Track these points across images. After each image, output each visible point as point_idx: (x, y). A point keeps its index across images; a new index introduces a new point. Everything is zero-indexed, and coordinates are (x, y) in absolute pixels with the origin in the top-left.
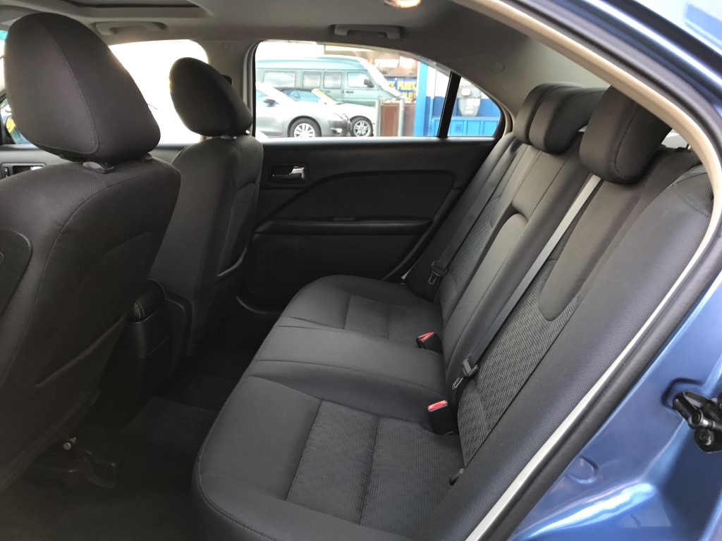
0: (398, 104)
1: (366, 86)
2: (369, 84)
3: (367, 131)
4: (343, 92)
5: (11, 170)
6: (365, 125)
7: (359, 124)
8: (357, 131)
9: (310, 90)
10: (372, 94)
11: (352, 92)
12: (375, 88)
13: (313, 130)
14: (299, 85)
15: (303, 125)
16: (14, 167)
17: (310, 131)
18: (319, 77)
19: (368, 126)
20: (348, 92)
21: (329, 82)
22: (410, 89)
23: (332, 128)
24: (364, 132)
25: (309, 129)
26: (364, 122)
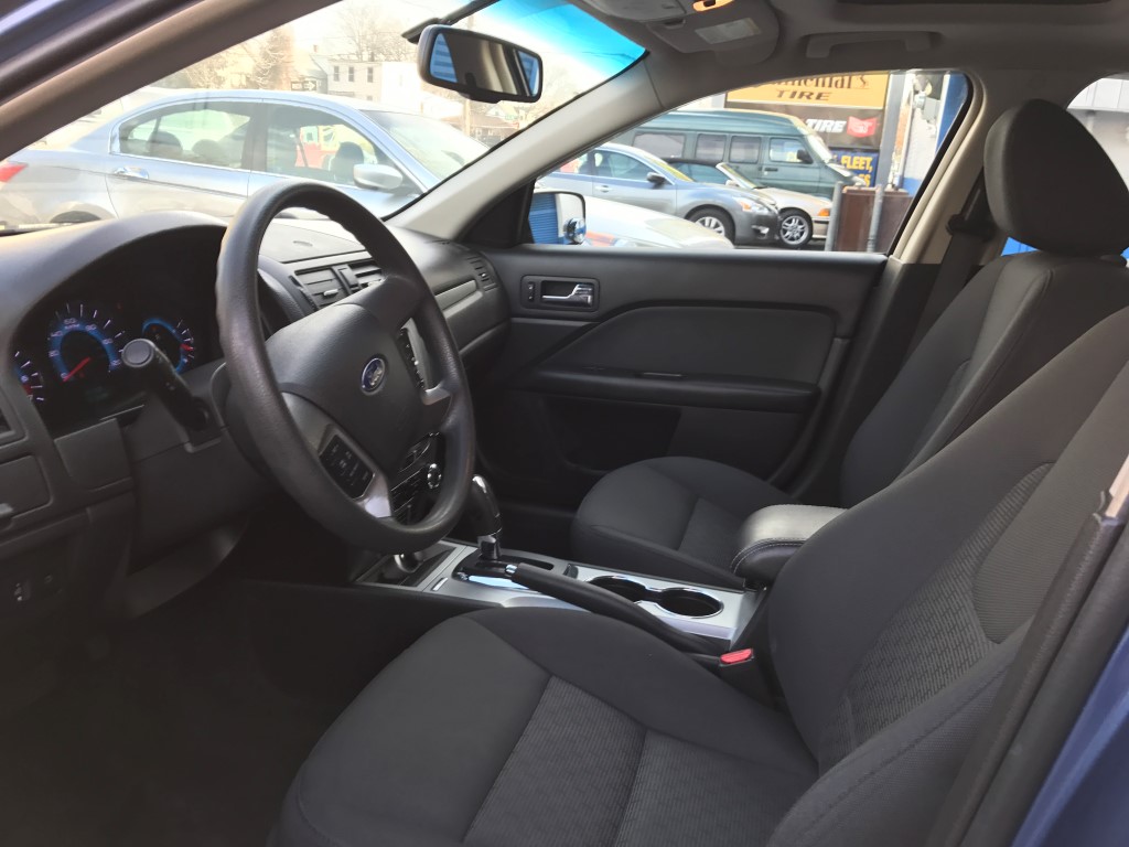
0: (874, 192)
1: (799, 161)
2: (806, 158)
3: (802, 234)
4: (760, 169)
5: (539, 288)
6: (800, 223)
7: (790, 222)
8: (785, 231)
9: (713, 164)
10: (809, 174)
11: (776, 170)
12: (815, 164)
13: (721, 228)
14: (689, 156)
15: (707, 219)
16: (544, 283)
17: (718, 229)
18: (722, 143)
19: (805, 224)
20: (768, 170)
21: (739, 153)
22: (862, 168)
23: (754, 227)
24: (798, 234)
25: (717, 226)
26: (799, 218)
